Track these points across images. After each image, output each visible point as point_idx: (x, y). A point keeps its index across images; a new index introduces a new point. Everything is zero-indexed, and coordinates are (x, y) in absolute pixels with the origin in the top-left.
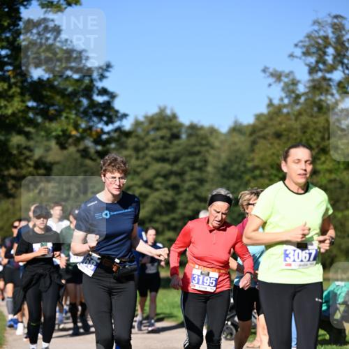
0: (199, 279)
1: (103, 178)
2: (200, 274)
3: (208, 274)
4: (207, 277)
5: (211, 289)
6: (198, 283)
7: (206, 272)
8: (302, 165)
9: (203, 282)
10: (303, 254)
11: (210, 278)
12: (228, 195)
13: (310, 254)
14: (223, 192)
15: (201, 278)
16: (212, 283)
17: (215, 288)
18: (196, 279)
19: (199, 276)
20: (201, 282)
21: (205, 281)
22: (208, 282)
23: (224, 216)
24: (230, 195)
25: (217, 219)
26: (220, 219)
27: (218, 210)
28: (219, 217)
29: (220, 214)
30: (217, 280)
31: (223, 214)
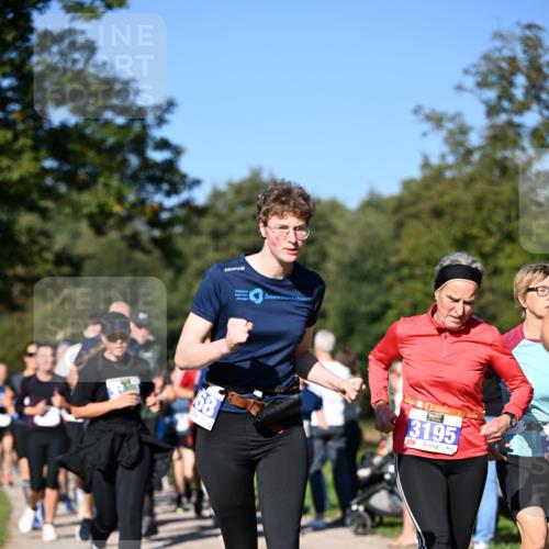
0: (422, 430)
2: (424, 419)
3: (442, 419)
4: (439, 426)
5: (448, 449)
6: (421, 437)
7: (438, 416)
9: (431, 434)
11: (446, 426)
12: (474, 266)
14: (463, 259)
15: (427, 426)
16: (450, 437)
17: (455, 448)
18: (416, 429)
19: (422, 423)
20: (426, 436)
21: (435, 432)
22: (441, 435)
23: (468, 308)
24: (478, 265)
25: (453, 313)
26: (460, 313)
27: (456, 297)
28: (459, 309)
29: (461, 302)
30: (459, 431)
31: (465, 303)
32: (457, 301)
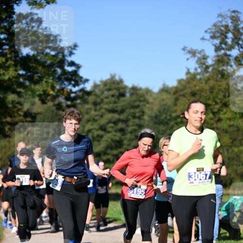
1: (64, 124)
3: (140, 187)
4: (139, 189)
5: (142, 197)
6: (133, 193)
8: (199, 115)
9: (137, 192)
10: (202, 175)
11: (142, 189)
13: (206, 175)
14: (148, 131)
16: (143, 193)
17: (144, 196)
20: (135, 192)
21: (138, 191)
22: (140, 192)
23: (149, 147)
24: (153, 133)
25: (144, 149)
26: (147, 149)
27: (145, 144)
28: (146, 148)
29: (147, 146)
30: (146, 190)
31: (149, 146)
32: (146, 145)
